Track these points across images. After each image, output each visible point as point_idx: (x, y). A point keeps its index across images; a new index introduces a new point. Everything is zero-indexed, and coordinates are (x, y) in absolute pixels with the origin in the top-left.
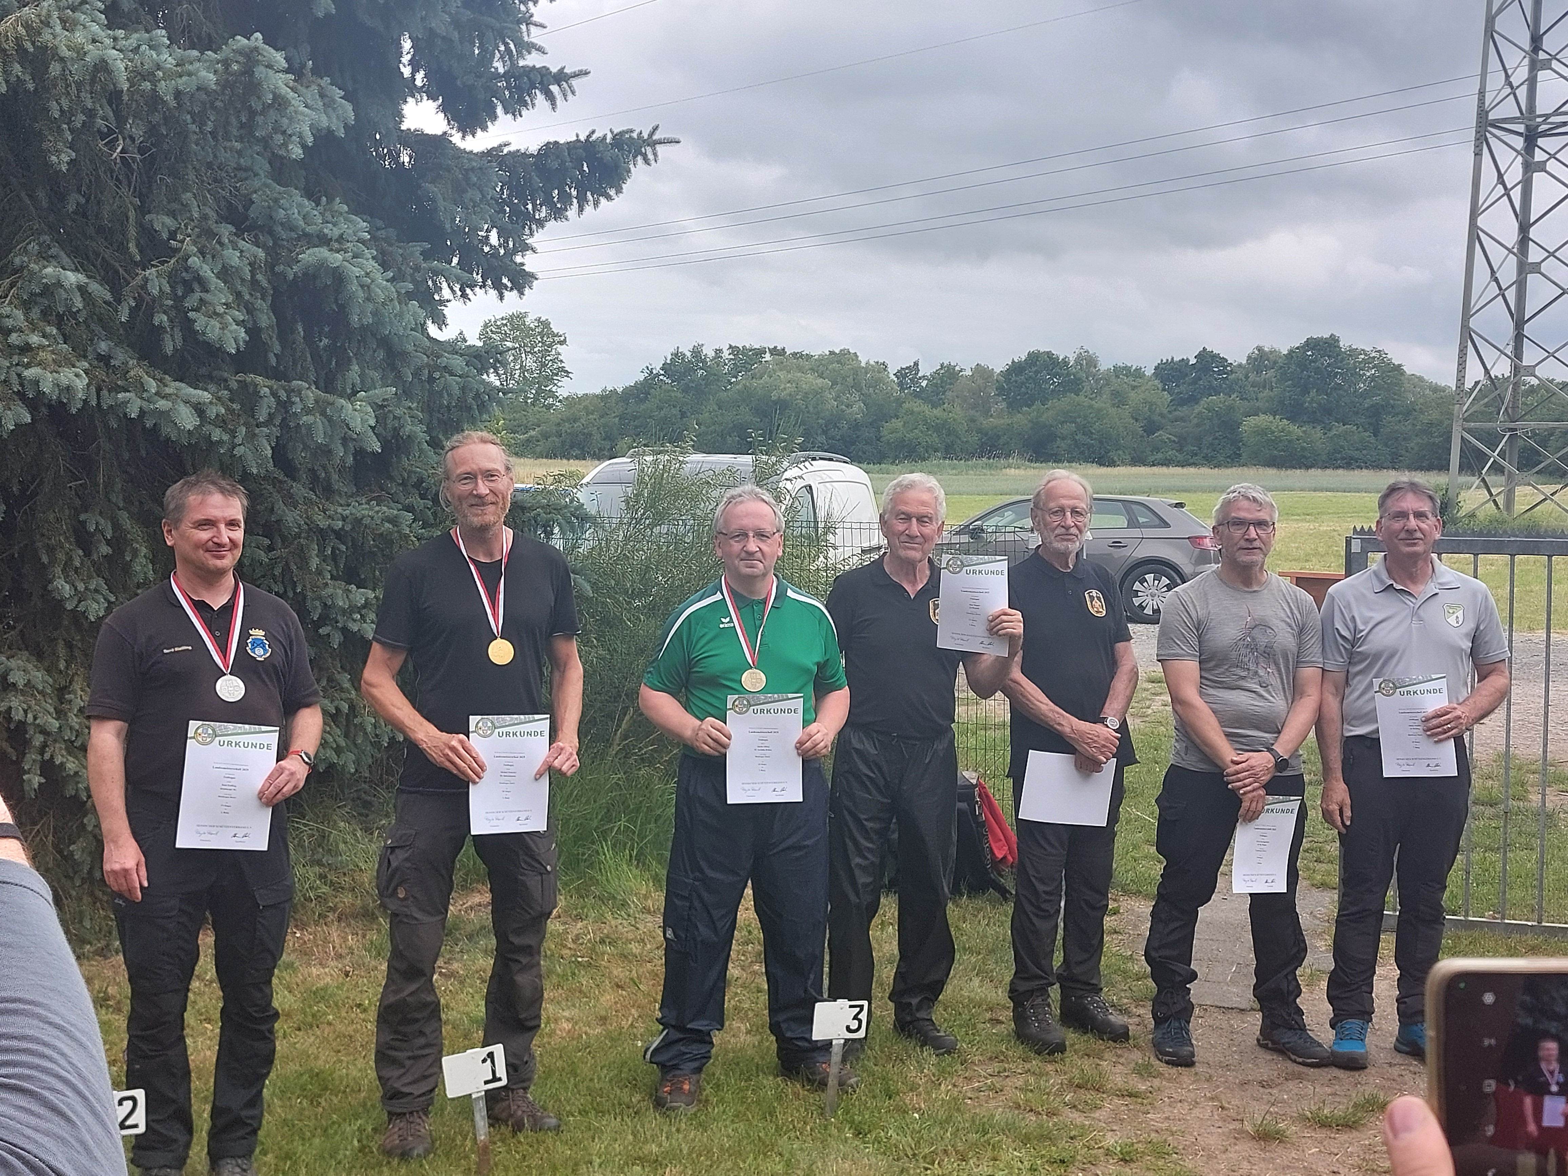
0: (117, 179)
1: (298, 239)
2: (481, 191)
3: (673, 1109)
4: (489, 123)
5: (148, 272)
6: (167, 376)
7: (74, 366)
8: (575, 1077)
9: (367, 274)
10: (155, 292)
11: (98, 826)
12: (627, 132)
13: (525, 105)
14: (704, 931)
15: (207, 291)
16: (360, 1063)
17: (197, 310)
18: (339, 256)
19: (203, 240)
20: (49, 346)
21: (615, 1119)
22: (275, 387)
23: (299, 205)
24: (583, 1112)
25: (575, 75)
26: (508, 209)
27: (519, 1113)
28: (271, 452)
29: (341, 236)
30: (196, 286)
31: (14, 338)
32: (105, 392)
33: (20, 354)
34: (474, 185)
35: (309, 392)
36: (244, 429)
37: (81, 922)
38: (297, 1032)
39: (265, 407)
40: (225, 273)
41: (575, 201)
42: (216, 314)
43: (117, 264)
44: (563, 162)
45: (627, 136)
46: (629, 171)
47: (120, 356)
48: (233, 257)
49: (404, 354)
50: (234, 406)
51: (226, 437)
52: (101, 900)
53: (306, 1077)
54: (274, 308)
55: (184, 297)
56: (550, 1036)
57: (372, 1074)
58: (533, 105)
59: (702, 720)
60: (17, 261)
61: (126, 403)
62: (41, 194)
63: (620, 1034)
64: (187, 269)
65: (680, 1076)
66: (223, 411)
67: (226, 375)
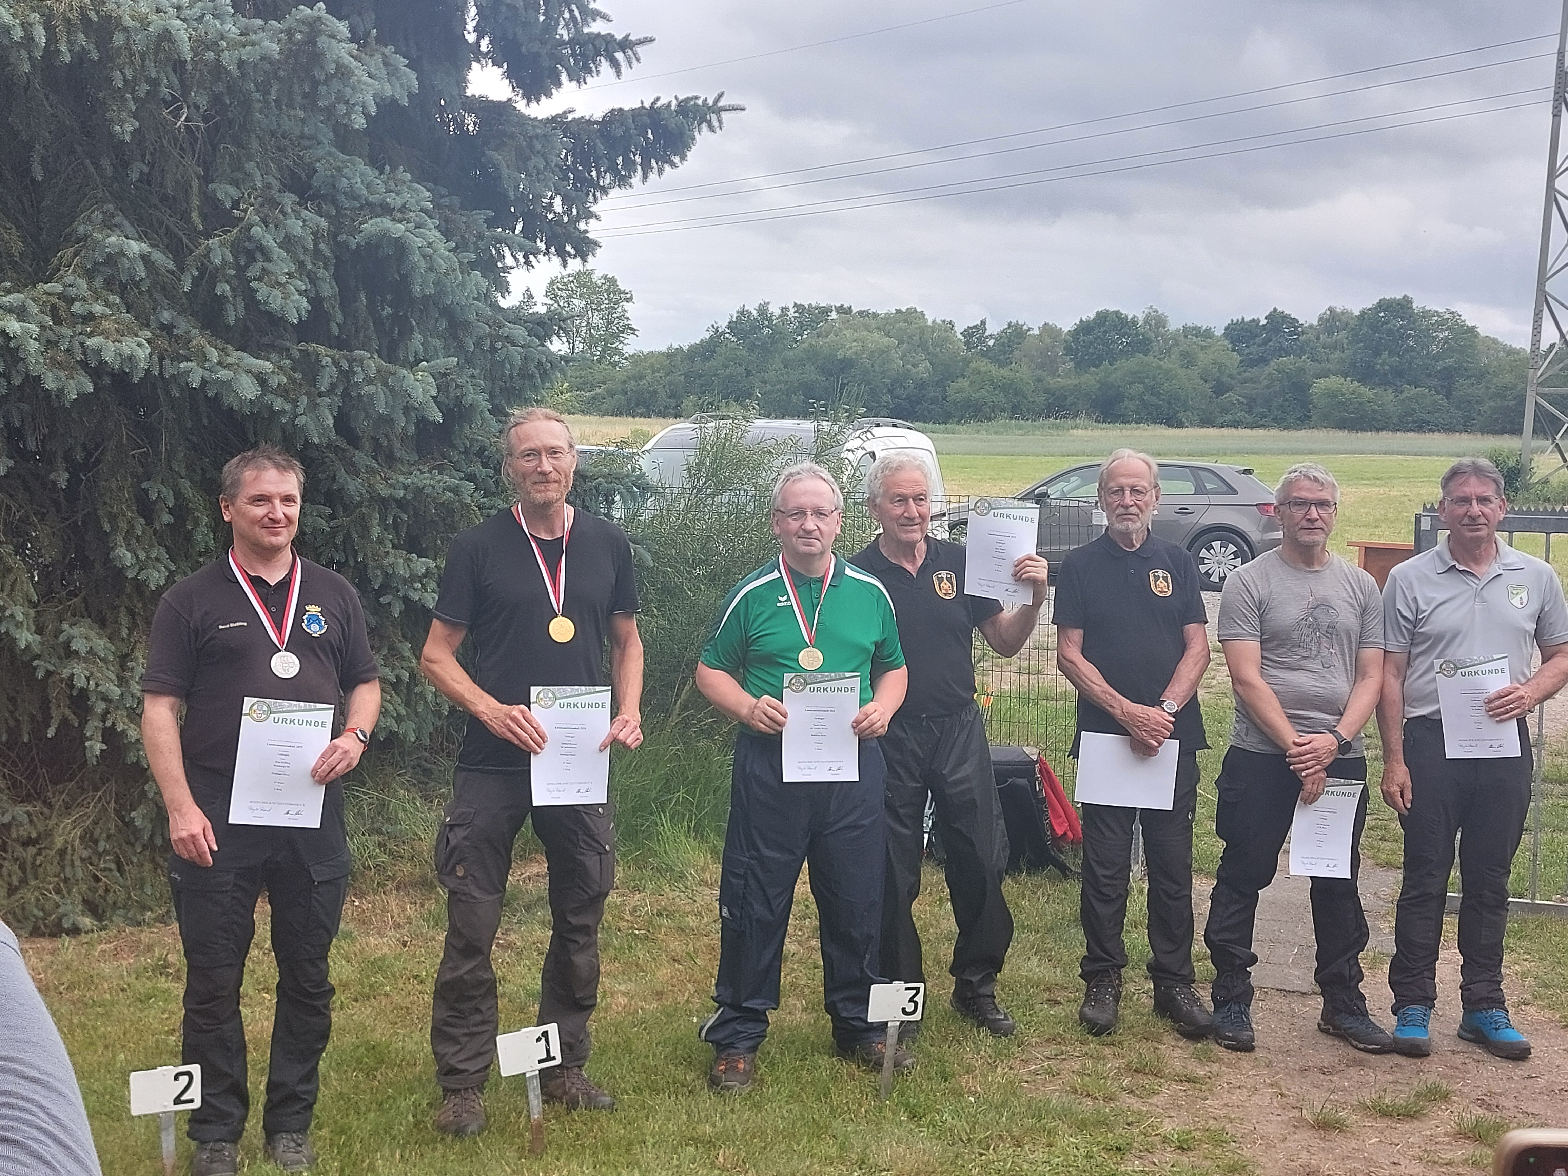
0: (182, 149)
1: (361, 208)
2: (546, 159)
3: (728, 1088)
4: (554, 91)
5: (211, 241)
6: (229, 346)
7: (137, 336)
8: (630, 1054)
9: (430, 245)
10: (217, 261)
11: (159, 793)
12: (692, 99)
13: (590, 72)
14: (759, 910)
15: (270, 261)
16: (416, 1036)
17: (260, 279)
18: (401, 227)
19: (266, 210)
20: (111, 315)
21: (670, 1098)
22: (337, 356)
23: (362, 175)
24: (637, 1090)
25: (641, 42)
26: (572, 176)
27: (574, 1090)
28: (332, 421)
29: (404, 206)
30: (258, 255)
31: (77, 307)
32: (167, 362)
33: (83, 323)
34: (538, 152)
35: (371, 362)
36: (305, 399)
37: (142, 888)
38: (354, 1003)
39: (327, 376)
40: (288, 243)
41: (639, 168)
42: (280, 284)
43: (181, 233)
44: (628, 130)
45: (692, 103)
46: (693, 139)
47: (183, 326)
48: (296, 227)
49: (466, 324)
50: (296, 375)
51: (288, 407)
52: (162, 868)
53: (362, 1049)
54: (337, 278)
55: (247, 266)
56: (606, 1011)
57: (428, 1048)
58: (598, 72)
59: (758, 698)
60: (81, 229)
61: (187, 373)
62: (105, 162)
63: (675, 1010)
64: (250, 238)
65: (734, 1055)
66: (285, 381)
67: (288, 344)
